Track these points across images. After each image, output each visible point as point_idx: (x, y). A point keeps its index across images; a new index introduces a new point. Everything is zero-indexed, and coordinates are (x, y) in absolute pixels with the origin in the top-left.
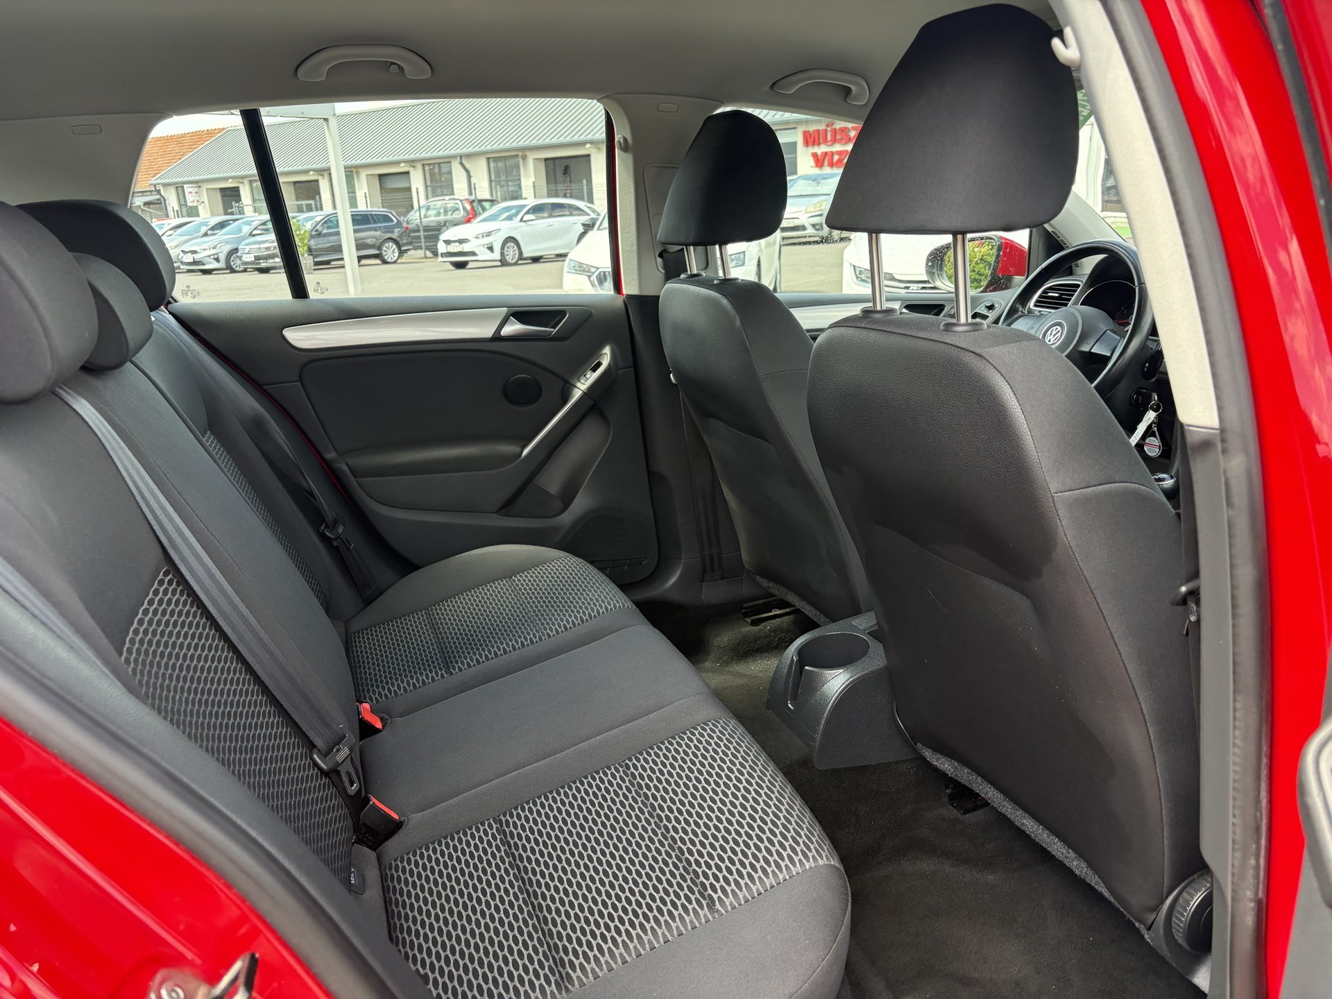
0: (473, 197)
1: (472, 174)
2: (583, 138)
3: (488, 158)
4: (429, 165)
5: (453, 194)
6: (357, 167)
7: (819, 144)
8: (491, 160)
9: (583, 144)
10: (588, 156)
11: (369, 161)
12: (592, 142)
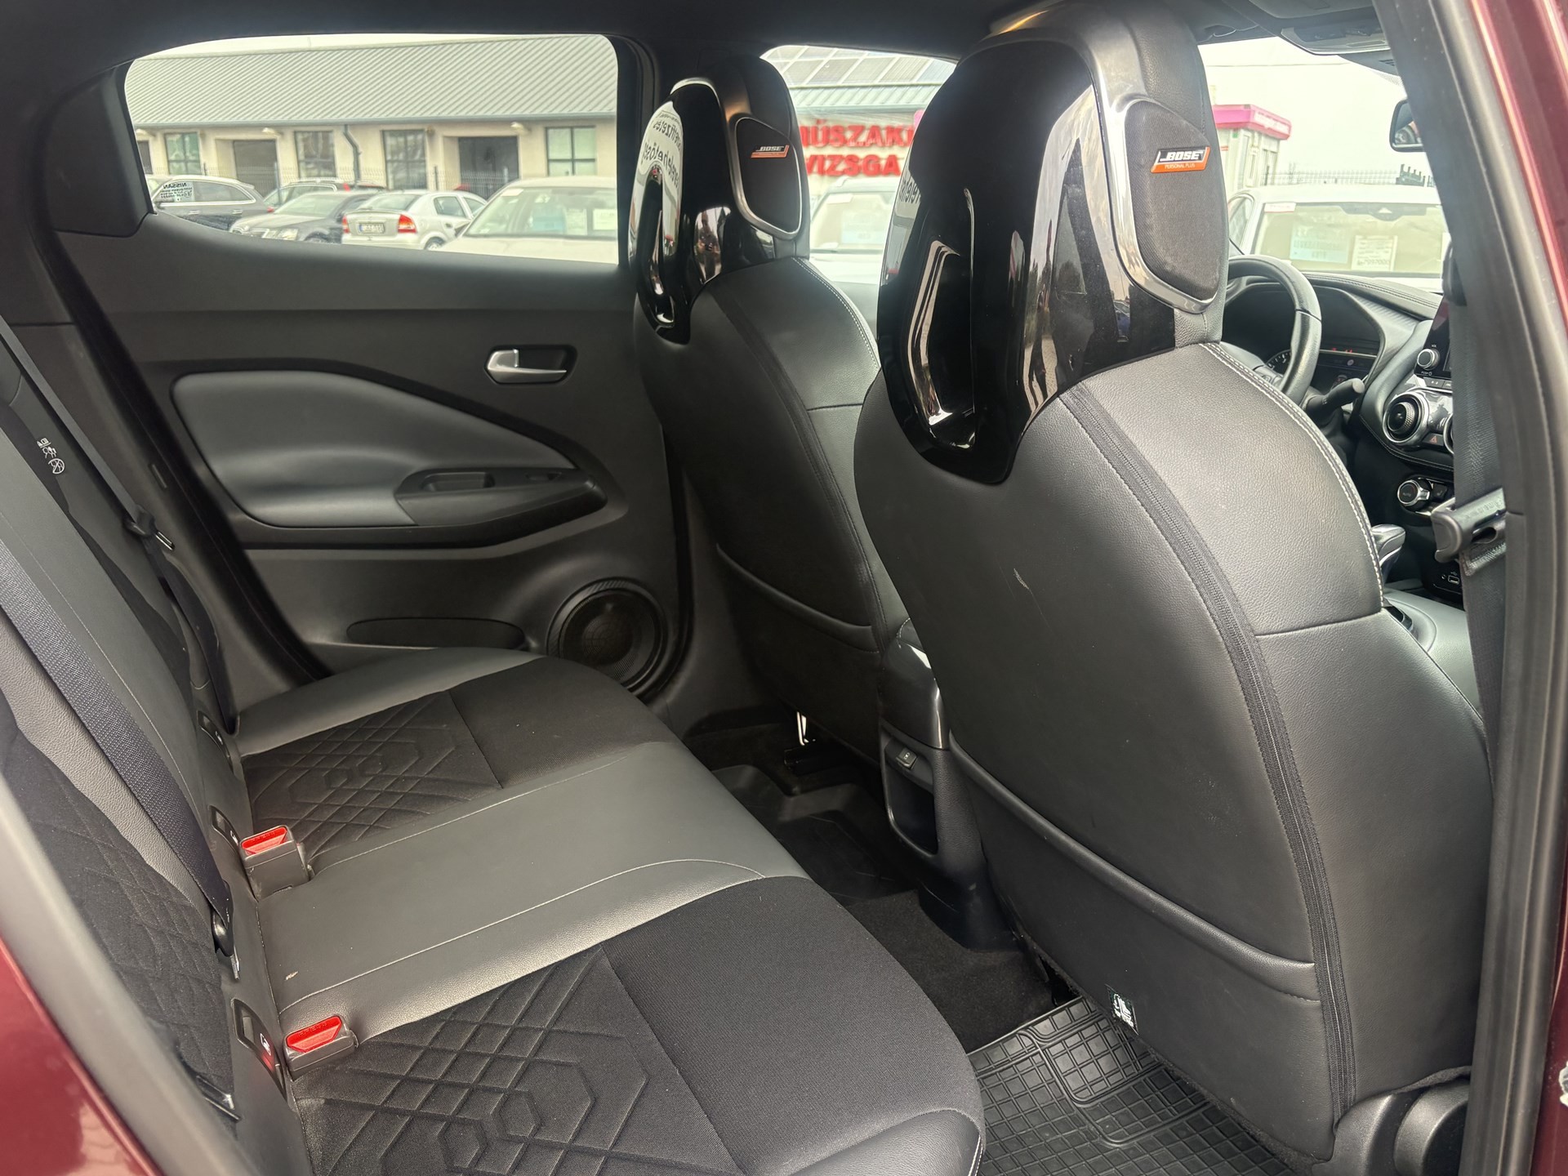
1: (360, 150)
3: (383, 131)
4: (303, 132)
5: (333, 176)
8: (387, 134)
9: (507, 122)
10: (517, 137)
12: (521, 120)
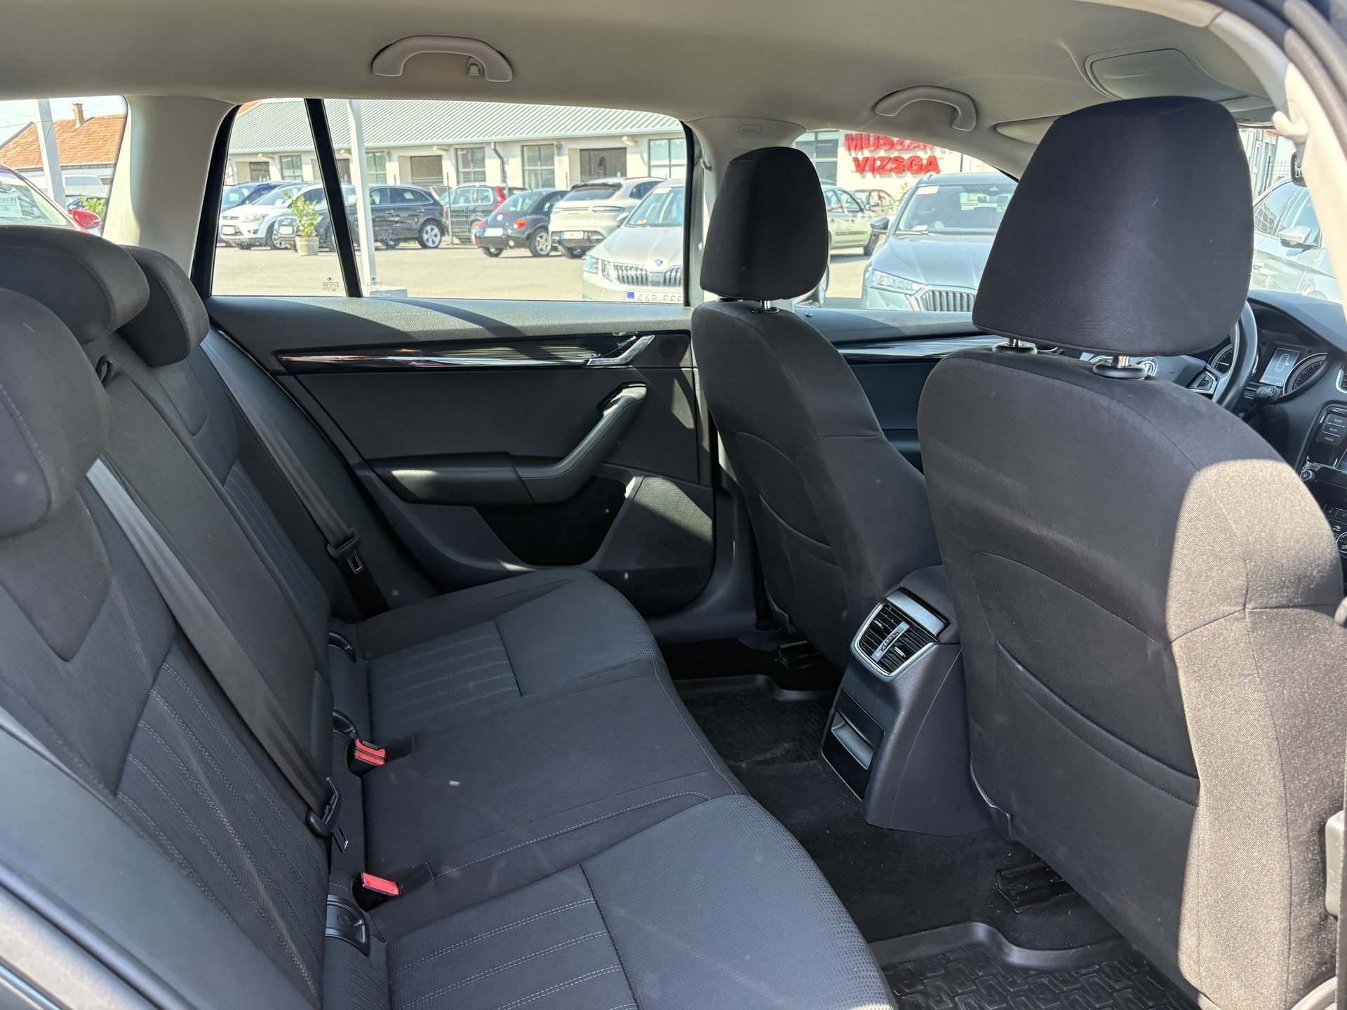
0: (504, 185)
1: (505, 160)
2: (620, 131)
3: (523, 146)
4: (463, 149)
5: (485, 181)
6: (388, 148)
7: (862, 148)
8: (525, 148)
9: (621, 136)
10: (625, 148)
11: (402, 143)
12: (627, 136)
